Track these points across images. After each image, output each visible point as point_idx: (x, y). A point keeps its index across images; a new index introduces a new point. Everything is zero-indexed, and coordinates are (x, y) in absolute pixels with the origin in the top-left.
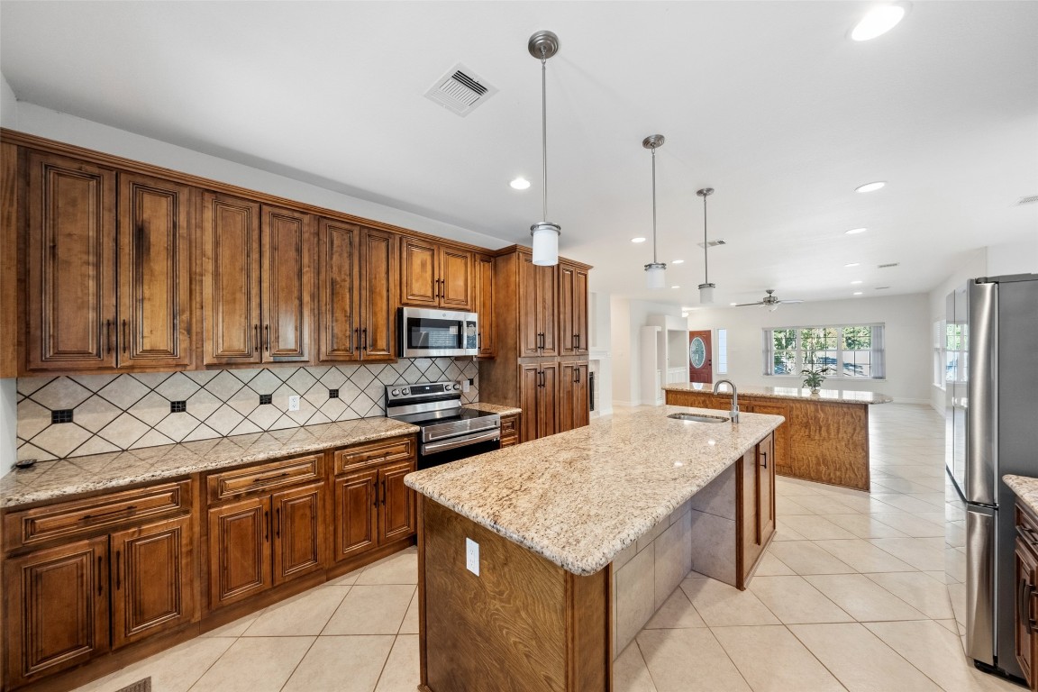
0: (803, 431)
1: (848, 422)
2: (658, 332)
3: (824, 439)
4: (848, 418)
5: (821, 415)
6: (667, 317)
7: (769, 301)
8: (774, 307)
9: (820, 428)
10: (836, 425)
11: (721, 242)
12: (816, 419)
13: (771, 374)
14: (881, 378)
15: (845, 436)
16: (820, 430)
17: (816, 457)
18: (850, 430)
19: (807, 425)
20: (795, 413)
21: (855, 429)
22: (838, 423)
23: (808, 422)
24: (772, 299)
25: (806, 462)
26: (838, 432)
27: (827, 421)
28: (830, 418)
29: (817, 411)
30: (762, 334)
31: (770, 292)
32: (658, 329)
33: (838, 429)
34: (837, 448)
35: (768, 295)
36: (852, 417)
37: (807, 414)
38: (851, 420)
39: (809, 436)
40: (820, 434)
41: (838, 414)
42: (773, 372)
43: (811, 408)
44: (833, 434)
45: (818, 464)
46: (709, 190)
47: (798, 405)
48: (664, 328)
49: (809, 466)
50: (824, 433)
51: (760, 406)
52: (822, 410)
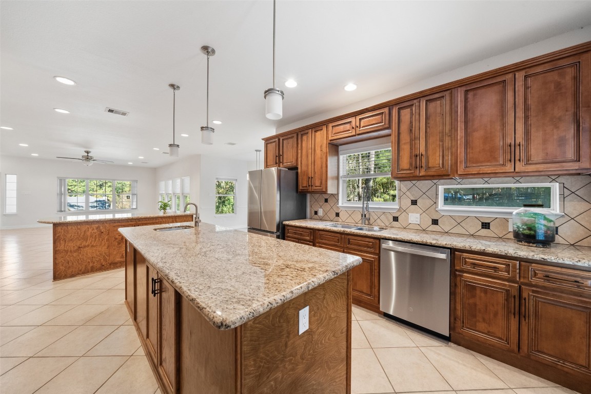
7: (88, 159)
8: (91, 163)
11: (111, 111)
13: (65, 211)
14: (135, 209)
24: (90, 158)
30: (56, 182)
31: (88, 152)
46: (178, 87)
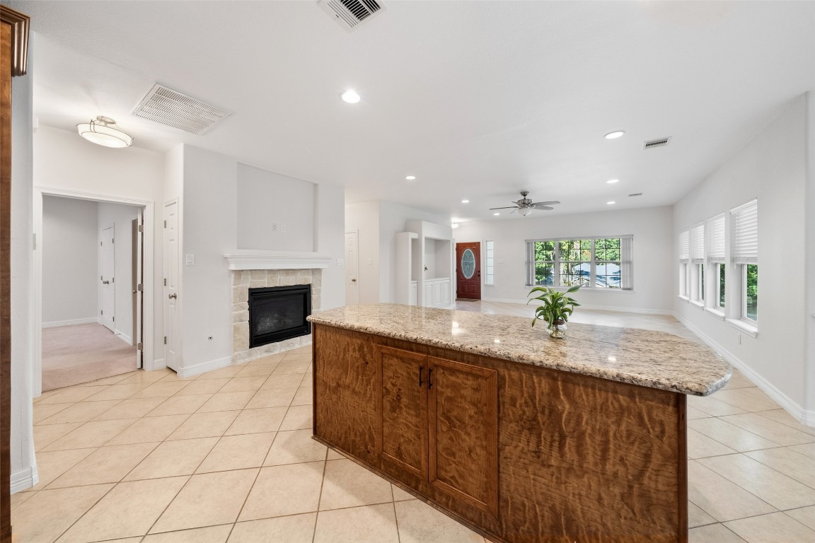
0: (523, 438)
1: (629, 433)
2: (413, 240)
3: (569, 470)
4: (629, 423)
5: (565, 406)
6: (423, 222)
7: (525, 204)
9: (563, 438)
10: (598, 438)
12: (554, 413)
13: (532, 285)
14: (629, 289)
15: (621, 470)
16: (561, 447)
17: (553, 509)
18: (634, 457)
19: (532, 426)
20: (508, 391)
21: (647, 457)
22: (606, 433)
23: (535, 419)
24: (526, 202)
25: (529, 515)
26: (604, 458)
27: (578, 423)
28: (585, 417)
29: (554, 392)
30: (524, 246)
31: (524, 193)
32: (415, 236)
33: (605, 451)
34: (600, 499)
35: (523, 198)
36: (641, 423)
37: (532, 397)
38: (636, 429)
39: (537, 453)
40: (562, 455)
41: (604, 408)
42: (534, 284)
43: (544, 385)
44: (590, 458)
45: (556, 527)
47: (515, 375)
48: (420, 235)
49: (535, 526)
50: (571, 455)
51: (444, 368)
52: (567, 395)
